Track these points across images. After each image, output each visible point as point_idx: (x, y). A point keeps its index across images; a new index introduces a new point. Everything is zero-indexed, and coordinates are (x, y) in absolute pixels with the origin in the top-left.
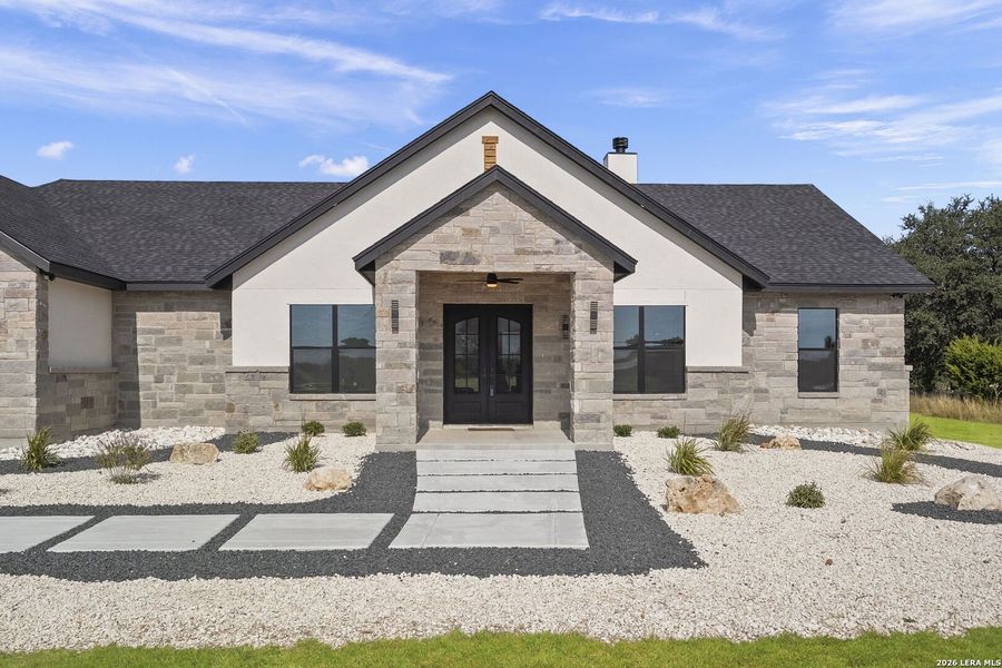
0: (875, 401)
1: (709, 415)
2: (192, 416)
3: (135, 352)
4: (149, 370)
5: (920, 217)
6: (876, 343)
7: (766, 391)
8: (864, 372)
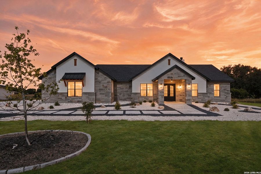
0: (226, 98)
1: (202, 100)
2: (125, 100)
3: (117, 90)
4: (119, 93)
5: (223, 68)
6: (226, 89)
7: (209, 96)
8: (224, 94)
